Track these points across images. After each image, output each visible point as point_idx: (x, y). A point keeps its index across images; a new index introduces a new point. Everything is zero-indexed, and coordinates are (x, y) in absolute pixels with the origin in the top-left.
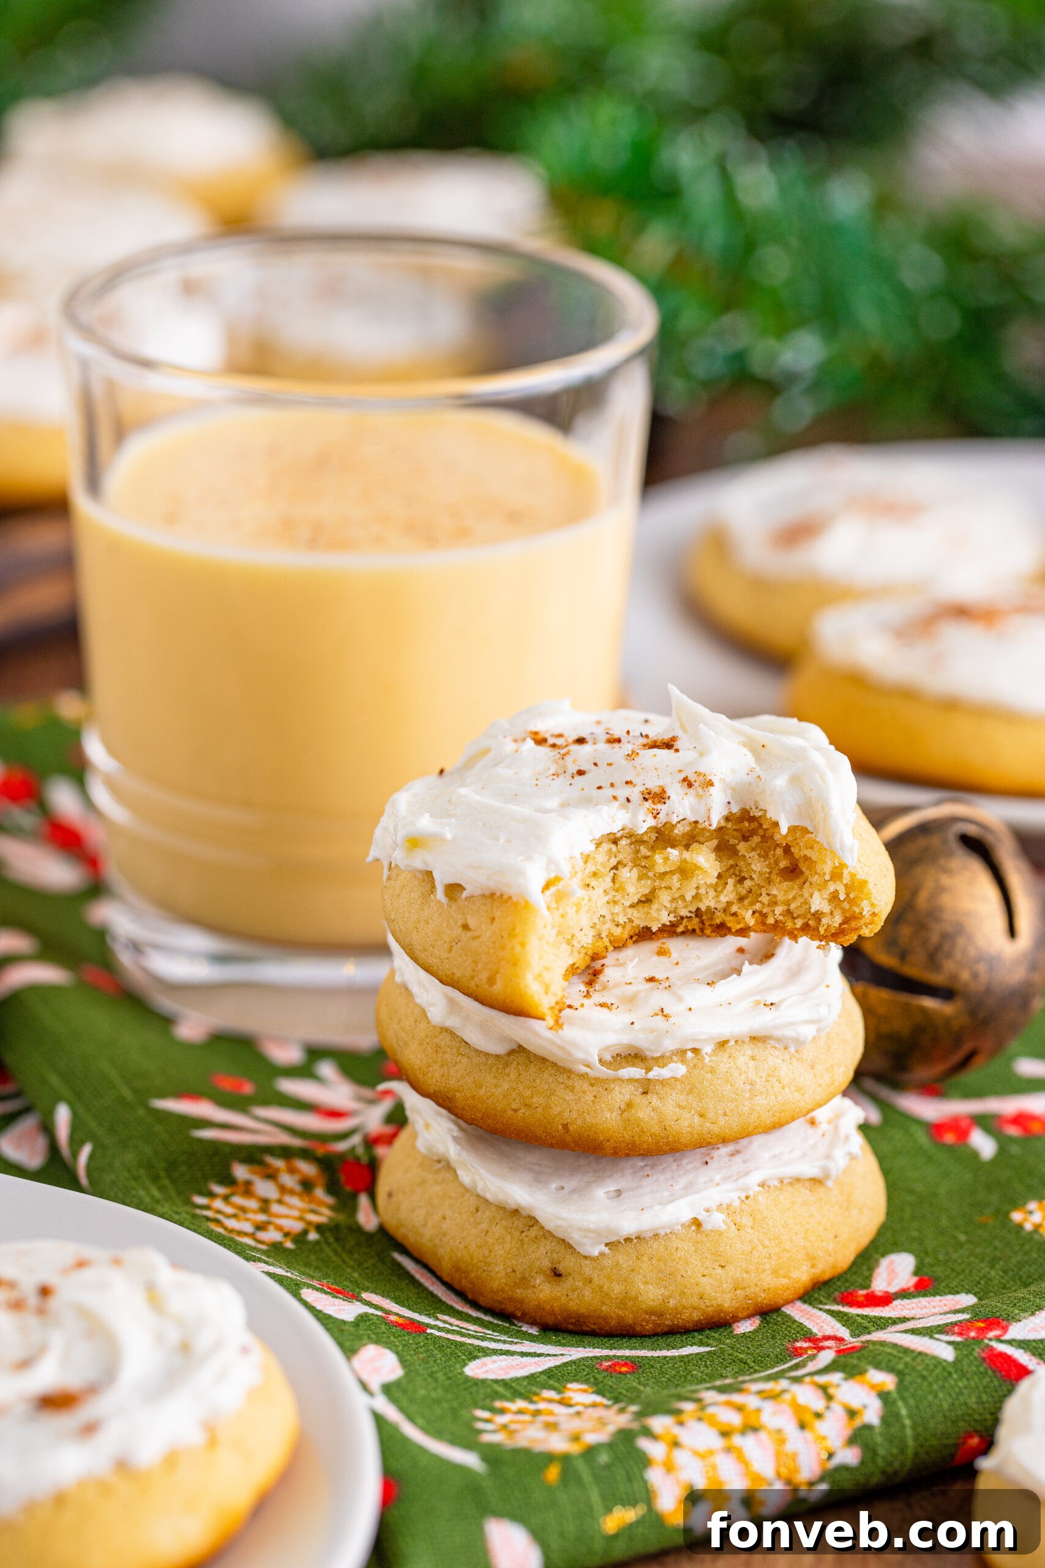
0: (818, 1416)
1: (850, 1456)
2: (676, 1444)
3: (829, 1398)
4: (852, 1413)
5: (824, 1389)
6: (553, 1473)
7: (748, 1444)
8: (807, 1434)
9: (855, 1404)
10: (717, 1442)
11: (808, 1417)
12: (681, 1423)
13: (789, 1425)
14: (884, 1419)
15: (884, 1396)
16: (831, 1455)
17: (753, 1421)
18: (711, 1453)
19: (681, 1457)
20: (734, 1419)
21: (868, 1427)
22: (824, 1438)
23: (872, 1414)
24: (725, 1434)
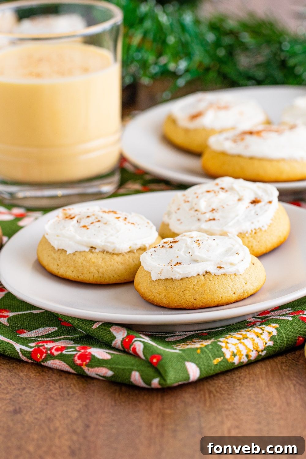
0: (261, 334)
1: (271, 343)
2: (227, 343)
3: (263, 330)
4: (270, 333)
5: (261, 328)
6: (199, 351)
7: (245, 341)
8: (259, 338)
9: (270, 331)
10: (238, 342)
11: (259, 335)
12: (228, 339)
13: (255, 337)
14: (277, 334)
15: (276, 329)
16: (266, 343)
17: (245, 336)
18: (236, 344)
19: (229, 345)
20: (241, 337)
21: (274, 336)
22: (264, 339)
23: (275, 333)
24: (239, 340)
